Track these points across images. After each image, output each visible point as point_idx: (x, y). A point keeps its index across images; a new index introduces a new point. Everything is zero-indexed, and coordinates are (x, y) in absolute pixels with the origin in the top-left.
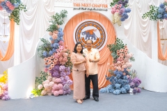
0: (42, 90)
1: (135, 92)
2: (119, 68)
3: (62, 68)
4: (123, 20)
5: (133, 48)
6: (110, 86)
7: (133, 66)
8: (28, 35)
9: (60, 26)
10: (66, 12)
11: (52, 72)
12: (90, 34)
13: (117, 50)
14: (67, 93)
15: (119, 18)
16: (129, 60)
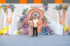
1: (50, 34)
4: (46, 10)
8: (17, 16)
9: (26, 13)
10: (28, 8)
12: (35, 15)
14: (27, 34)
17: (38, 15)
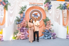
0: (16, 37)
1: (53, 38)
2: (47, 29)
3: (24, 28)
4: (49, 9)
5: (53, 21)
6: (43, 36)
7: (53, 28)
8: (11, 15)
9: (24, 12)
10: (26, 6)
11: (20, 30)
12: (36, 15)
13: (46, 21)
15: (47, 9)
16: (51, 26)
17: (39, 15)
